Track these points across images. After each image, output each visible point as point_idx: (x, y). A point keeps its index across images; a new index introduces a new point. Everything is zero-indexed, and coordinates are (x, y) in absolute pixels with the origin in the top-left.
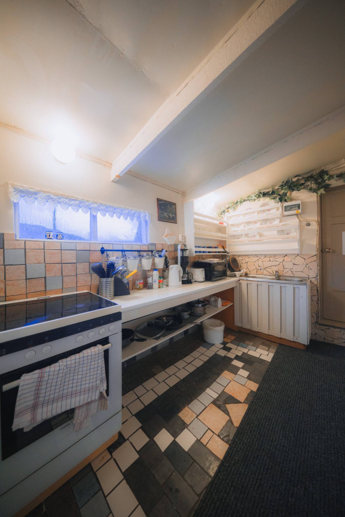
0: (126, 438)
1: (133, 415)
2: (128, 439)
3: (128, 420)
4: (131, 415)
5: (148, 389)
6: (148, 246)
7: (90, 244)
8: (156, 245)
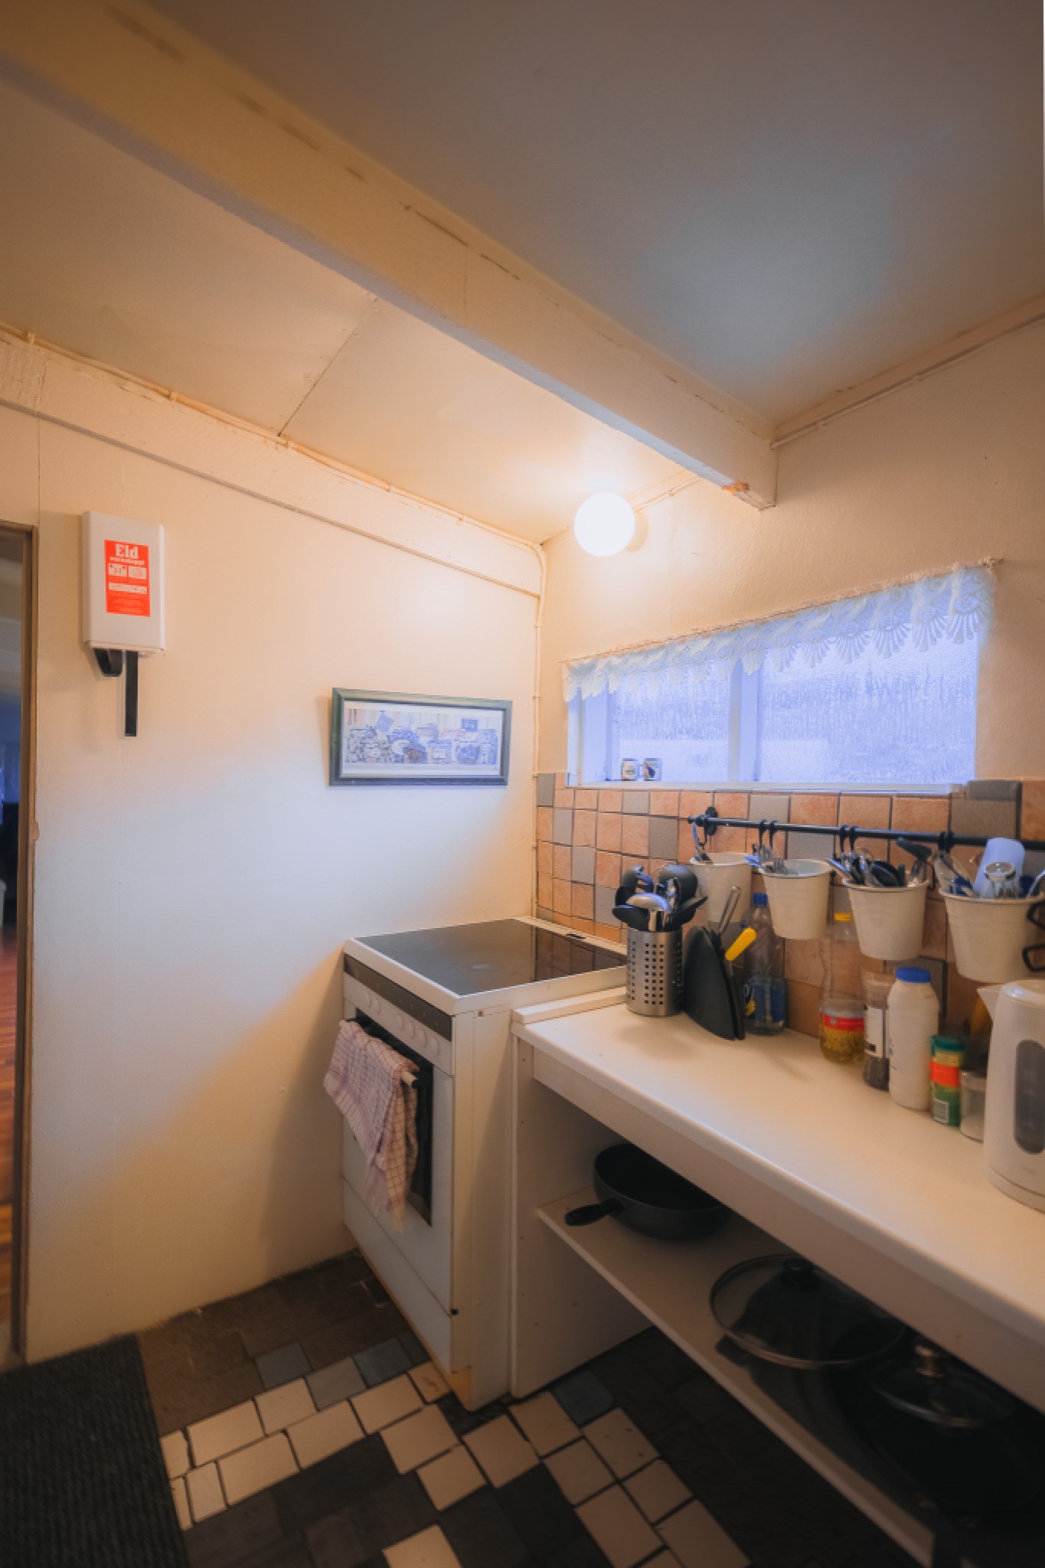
0: (467, 1438)
1: (541, 1458)
2: (463, 1443)
3: (526, 1443)
4: (542, 1453)
5: (668, 1529)
6: (950, 805)
7: (680, 794)
8: (1025, 796)
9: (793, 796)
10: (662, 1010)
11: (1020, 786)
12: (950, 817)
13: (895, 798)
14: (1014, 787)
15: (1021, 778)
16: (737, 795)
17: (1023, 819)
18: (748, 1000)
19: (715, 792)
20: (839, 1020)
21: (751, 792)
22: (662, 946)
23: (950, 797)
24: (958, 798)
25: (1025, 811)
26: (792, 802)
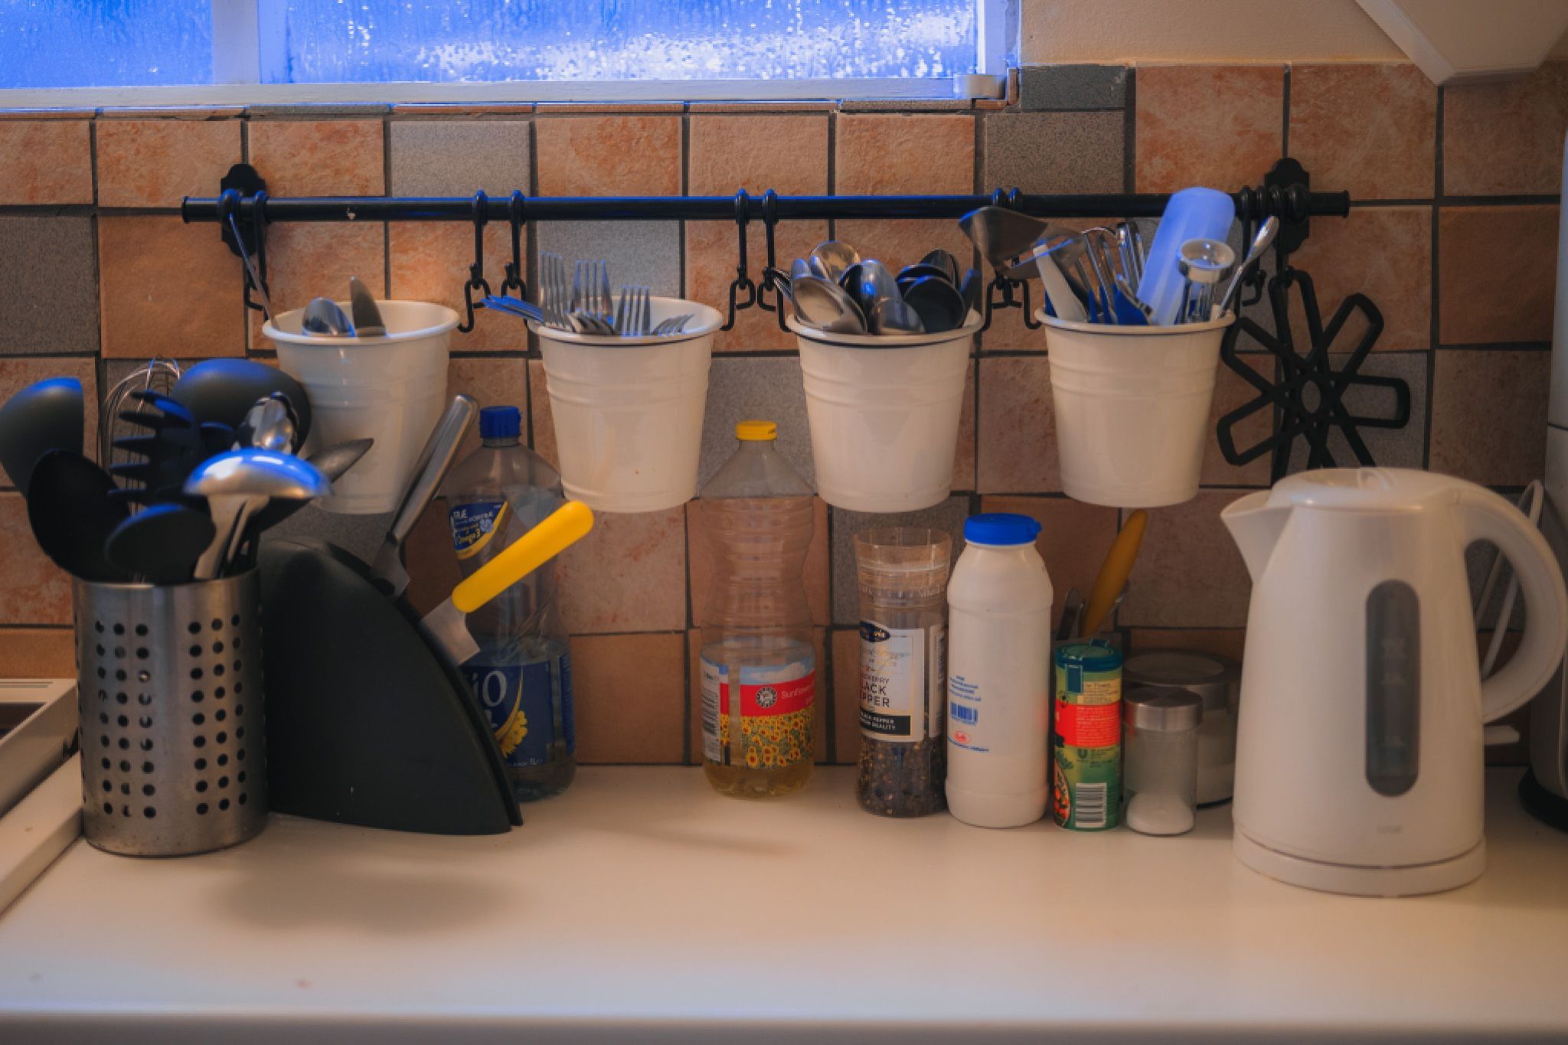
6: (978, 127)
7: (92, 128)
8: (1143, 100)
9: (539, 121)
10: (228, 822)
11: (1131, 75)
12: (978, 154)
13: (840, 116)
14: (1120, 80)
15: (1133, 62)
16: (341, 124)
17: (1139, 151)
18: (501, 715)
19: (244, 116)
20: (777, 688)
21: (387, 115)
22: (217, 625)
23: (974, 107)
24: (996, 110)
25: (1142, 133)
26: (539, 137)
